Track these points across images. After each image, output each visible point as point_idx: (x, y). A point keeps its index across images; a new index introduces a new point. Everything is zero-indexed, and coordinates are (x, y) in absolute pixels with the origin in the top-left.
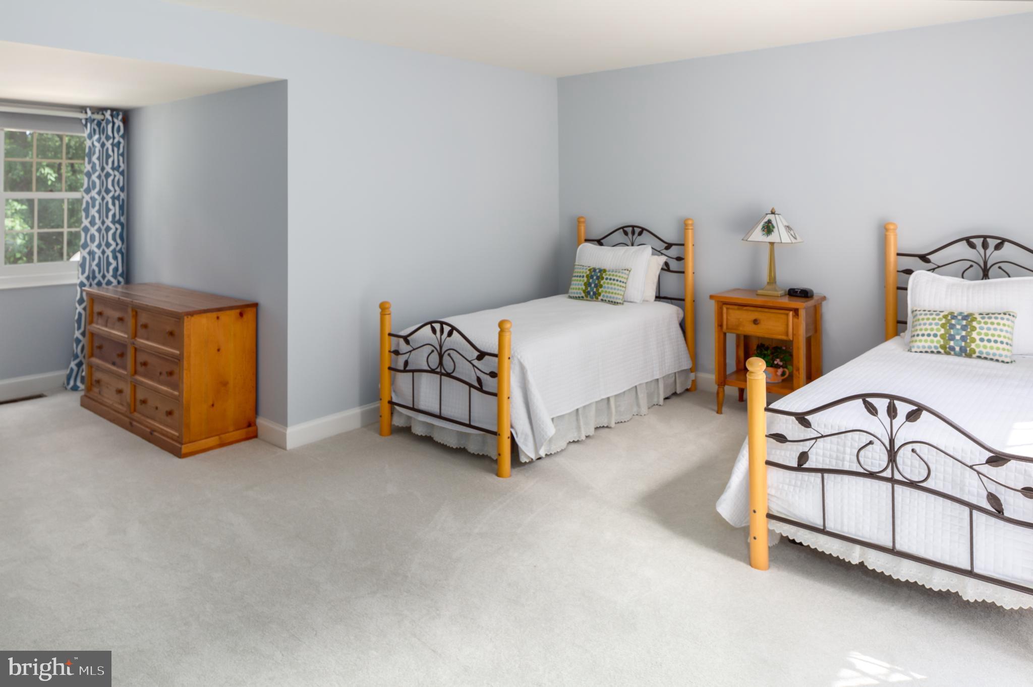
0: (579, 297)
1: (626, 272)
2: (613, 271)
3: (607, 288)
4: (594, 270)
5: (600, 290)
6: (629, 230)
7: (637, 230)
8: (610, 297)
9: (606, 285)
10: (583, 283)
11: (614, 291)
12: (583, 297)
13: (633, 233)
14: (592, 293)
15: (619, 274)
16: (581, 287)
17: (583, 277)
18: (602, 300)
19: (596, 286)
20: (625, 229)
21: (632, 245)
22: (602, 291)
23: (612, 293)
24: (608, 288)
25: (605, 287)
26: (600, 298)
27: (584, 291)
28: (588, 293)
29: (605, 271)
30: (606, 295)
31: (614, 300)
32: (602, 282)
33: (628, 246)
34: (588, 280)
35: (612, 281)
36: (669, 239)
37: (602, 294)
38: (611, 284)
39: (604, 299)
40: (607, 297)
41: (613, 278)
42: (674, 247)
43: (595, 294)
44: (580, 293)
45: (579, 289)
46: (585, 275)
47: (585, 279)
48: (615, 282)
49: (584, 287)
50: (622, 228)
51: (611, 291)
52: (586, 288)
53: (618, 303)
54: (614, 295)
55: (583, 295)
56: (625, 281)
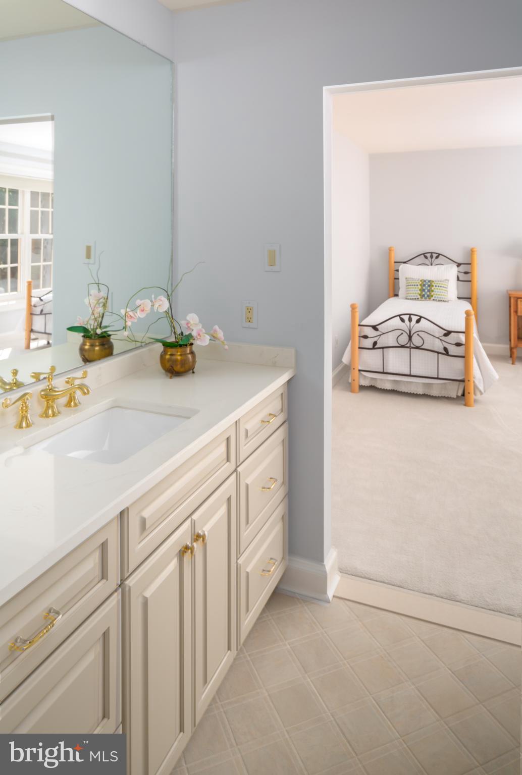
0: (415, 299)
1: (447, 281)
2: (438, 281)
3: (436, 292)
4: (425, 281)
5: (432, 294)
6: (428, 255)
7: (435, 255)
8: (440, 298)
9: (436, 290)
10: (418, 290)
11: (443, 294)
12: (418, 299)
13: (432, 257)
14: (426, 296)
15: (443, 283)
16: (417, 292)
17: (417, 285)
18: (434, 300)
19: (429, 291)
20: (426, 255)
21: (432, 265)
22: (434, 294)
23: (441, 295)
24: (438, 292)
25: (435, 292)
26: (432, 298)
27: (420, 295)
28: (424, 296)
29: (433, 281)
30: (437, 296)
31: (442, 300)
32: (433, 288)
33: (428, 265)
34: (422, 287)
35: (440, 288)
36: (459, 261)
37: (434, 296)
38: (440, 289)
39: (435, 299)
40: (438, 297)
41: (440, 285)
42: (462, 265)
43: (428, 296)
44: (417, 296)
45: (416, 293)
46: (419, 285)
47: (420, 287)
48: (442, 288)
49: (420, 292)
50: (424, 254)
51: (440, 294)
52: (421, 293)
53: (445, 301)
54: (442, 296)
55: (419, 297)
56: (446, 286)
